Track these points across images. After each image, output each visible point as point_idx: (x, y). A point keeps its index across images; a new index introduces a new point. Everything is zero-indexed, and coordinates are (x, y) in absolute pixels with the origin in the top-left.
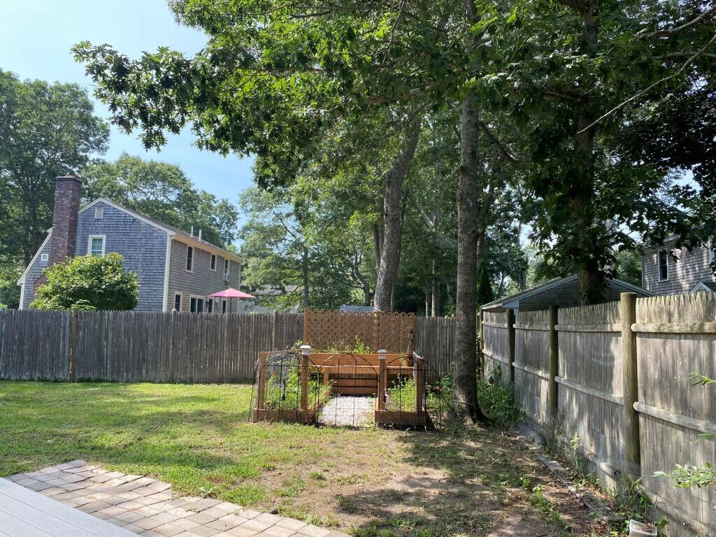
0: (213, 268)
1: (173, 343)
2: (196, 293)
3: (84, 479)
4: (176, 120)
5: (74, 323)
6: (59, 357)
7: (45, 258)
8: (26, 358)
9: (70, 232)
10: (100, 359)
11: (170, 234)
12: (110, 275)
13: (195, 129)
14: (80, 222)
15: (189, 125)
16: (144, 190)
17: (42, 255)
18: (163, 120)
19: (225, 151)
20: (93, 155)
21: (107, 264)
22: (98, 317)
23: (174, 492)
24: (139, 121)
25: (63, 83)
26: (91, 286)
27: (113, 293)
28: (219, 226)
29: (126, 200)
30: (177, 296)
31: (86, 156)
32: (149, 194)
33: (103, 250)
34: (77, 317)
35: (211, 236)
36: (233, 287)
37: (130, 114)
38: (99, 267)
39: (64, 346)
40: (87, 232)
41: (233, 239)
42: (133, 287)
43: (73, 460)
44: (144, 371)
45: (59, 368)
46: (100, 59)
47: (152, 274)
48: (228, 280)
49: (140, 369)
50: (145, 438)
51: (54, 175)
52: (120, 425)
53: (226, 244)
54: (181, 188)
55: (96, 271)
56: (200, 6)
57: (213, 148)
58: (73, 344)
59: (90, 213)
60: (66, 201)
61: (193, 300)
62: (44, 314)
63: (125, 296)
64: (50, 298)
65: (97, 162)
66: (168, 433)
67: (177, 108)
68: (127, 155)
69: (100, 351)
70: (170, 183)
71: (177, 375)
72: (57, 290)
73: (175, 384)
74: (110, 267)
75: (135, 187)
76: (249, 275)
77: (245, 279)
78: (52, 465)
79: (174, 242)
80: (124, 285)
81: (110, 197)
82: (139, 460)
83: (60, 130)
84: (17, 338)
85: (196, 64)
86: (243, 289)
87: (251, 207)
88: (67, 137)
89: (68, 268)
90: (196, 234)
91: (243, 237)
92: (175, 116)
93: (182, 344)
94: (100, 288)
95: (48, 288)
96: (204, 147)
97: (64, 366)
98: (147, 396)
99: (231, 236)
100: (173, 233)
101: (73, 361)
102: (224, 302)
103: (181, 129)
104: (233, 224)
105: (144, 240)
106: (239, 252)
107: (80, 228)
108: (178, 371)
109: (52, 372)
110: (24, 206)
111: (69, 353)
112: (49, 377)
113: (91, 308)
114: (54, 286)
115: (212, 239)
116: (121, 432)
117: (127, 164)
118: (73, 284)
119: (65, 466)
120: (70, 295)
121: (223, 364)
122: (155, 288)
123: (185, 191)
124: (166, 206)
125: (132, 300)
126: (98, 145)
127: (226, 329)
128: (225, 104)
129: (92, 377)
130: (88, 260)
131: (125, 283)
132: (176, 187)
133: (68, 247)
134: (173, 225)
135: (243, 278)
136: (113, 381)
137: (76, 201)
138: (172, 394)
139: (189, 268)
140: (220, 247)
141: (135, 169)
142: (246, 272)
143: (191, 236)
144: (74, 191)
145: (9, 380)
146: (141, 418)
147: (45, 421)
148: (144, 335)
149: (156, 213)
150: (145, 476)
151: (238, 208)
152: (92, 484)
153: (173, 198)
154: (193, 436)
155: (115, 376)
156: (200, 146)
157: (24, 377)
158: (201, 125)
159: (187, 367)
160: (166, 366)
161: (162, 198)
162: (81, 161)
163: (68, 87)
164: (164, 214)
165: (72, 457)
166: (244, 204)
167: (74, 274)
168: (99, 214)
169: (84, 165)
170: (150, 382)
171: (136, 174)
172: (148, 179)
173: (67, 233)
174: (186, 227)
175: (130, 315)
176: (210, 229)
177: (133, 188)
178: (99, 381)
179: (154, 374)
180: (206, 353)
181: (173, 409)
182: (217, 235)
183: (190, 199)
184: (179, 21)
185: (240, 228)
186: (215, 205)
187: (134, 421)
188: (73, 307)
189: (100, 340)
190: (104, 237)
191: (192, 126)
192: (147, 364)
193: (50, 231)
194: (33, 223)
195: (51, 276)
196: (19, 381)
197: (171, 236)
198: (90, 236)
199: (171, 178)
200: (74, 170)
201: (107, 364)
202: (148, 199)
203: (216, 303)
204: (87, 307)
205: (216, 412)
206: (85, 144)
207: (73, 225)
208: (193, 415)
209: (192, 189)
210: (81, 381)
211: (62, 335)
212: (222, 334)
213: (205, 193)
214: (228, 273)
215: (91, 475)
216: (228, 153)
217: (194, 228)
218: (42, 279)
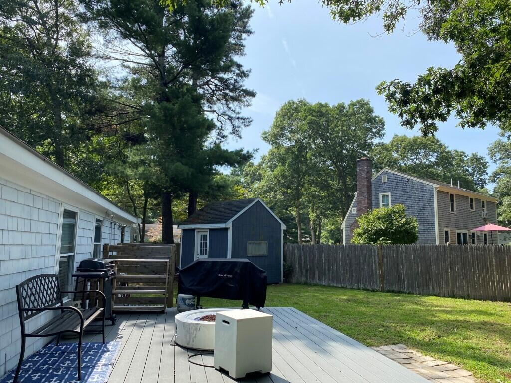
0: (472, 208)
1: (450, 267)
2: (461, 229)
3: (408, 357)
4: (444, 112)
5: (380, 253)
6: (373, 276)
7: (355, 211)
8: (355, 275)
9: (368, 193)
10: (399, 277)
11: (435, 186)
12: (398, 220)
13: (458, 115)
14: (373, 186)
15: (453, 112)
16: (411, 158)
17: (353, 210)
18: (434, 115)
19: (483, 125)
20: (376, 141)
21: (395, 212)
22: (395, 249)
23: (476, 379)
24: (419, 120)
25: (355, 101)
26: (387, 228)
27: (401, 232)
28: (472, 175)
29: (400, 166)
30: (445, 232)
31: (372, 142)
32: (415, 160)
33: (390, 203)
34: (381, 249)
35: (467, 184)
36: (492, 223)
37: (413, 117)
38: (390, 215)
39: (376, 268)
40: (379, 192)
41: (486, 183)
42: (414, 227)
43: (398, 344)
44: (431, 287)
45: (374, 282)
46: (392, 89)
47: (425, 216)
48: (486, 218)
49: (427, 286)
50: (443, 336)
51: (355, 158)
52: (422, 324)
53: (479, 188)
54: (438, 151)
55: (388, 218)
56: (451, 28)
57: (473, 125)
58: (381, 266)
59: (379, 179)
60: (363, 174)
61: (459, 235)
62: (361, 247)
63: (408, 233)
64: (362, 237)
65: (379, 145)
66: (460, 334)
67: (444, 104)
68: (397, 136)
69: (398, 271)
70: (429, 149)
71: (456, 292)
72: (366, 231)
73: (456, 298)
74: (397, 215)
75: (405, 157)
76: (505, 211)
77: (501, 215)
78: (386, 345)
79: (439, 192)
80: (408, 226)
81: (389, 166)
82: (443, 351)
83: (355, 130)
84: (348, 262)
85: (457, 73)
86: (500, 223)
87: (499, 157)
88: (359, 133)
89: (371, 217)
90: (455, 183)
91: (494, 181)
92: (443, 110)
93: (457, 268)
94: (392, 229)
95: (360, 230)
96: (466, 126)
97: (377, 281)
98: (437, 306)
99: (483, 181)
100: (438, 186)
101: (383, 278)
102: (485, 235)
103: (447, 117)
104: (484, 171)
105: (417, 193)
106: (492, 193)
107: (373, 190)
108: (456, 289)
109: (370, 285)
110: (339, 180)
111: (379, 272)
112: (369, 287)
113: (390, 243)
114: (363, 229)
115: (468, 186)
116: (425, 330)
117: (398, 142)
118: (375, 227)
119: (394, 347)
120: (374, 234)
121: (494, 285)
122: (428, 227)
123: (441, 153)
124: (429, 166)
125: (414, 236)
126: (379, 134)
127: (493, 258)
128: (480, 91)
129: (395, 289)
130: (381, 211)
131: (409, 224)
132: (434, 151)
133: (368, 203)
134: (434, 179)
135: (499, 215)
136: (409, 293)
137: (369, 172)
138: (455, 306)
139: (452, 210)
140: (475, 191)
141: (403, 144)
142: (501, 209)
143: (451, 186)
144: (367, 166)
145: (346, 288)
146: (437, 321)
147: (375, 316)
148: (428, 262)
149: (421, 172)
150: (450, 363)
151: (487, 158)
152: (414, 361)
153: (433, 159)
154: (480, 339)
155: (410, 290)
156: (463, 126)
157: (354, 287)
158: (462, 111)
159: (464, 286)
160: (447, 285)
161: (425, 161)
162: (369, 146)
163: (358, 102)
164: (427, 172)
165: (398, 342)
166: (492, 156)
167: (374, 220)
168: (385, 179)
169: (371, 148)
170: (436, 295)
171: (405, 147)
172: (413, 149)
173: (366, 194)
174: (445, 179)
175: (417, 247)
176: (465, 178)
177: (403, 157)
178: (400, 292)
179: (438, 290)
180: (479, 276)
181: (460, 318)
182: (471, 182)
183: (446, 158)
184: (430, 39)
185: (490, 174)
186: (465, 158)
187: (432, 323)
188: (379, 242)
189: (398, 265)
190: (389, 194)
191: (455, 113)
192: (432, 283)
193: (356, 194)
194: (345, 190)
195: (361, 222)
196: (352, 289)
197: (436, 188)
198: (380, 194)
199: (430, 145)
200: (365, 153)
201: (404, 282)
202: (415, 163)
203: (478, 236)
204: (387, 242)
205: (496, 324)
206: (371, 135)
207: (369, 188)
208: (477, 324)
209: (447, 150)
210: (388, 291)
211: (373, 261)
212: (491, 262)
213: (456, 151)
214: (485, 212)
215: (412, 355)
216: (486, 125)
217: (453, 180)
218: (355, 225)
